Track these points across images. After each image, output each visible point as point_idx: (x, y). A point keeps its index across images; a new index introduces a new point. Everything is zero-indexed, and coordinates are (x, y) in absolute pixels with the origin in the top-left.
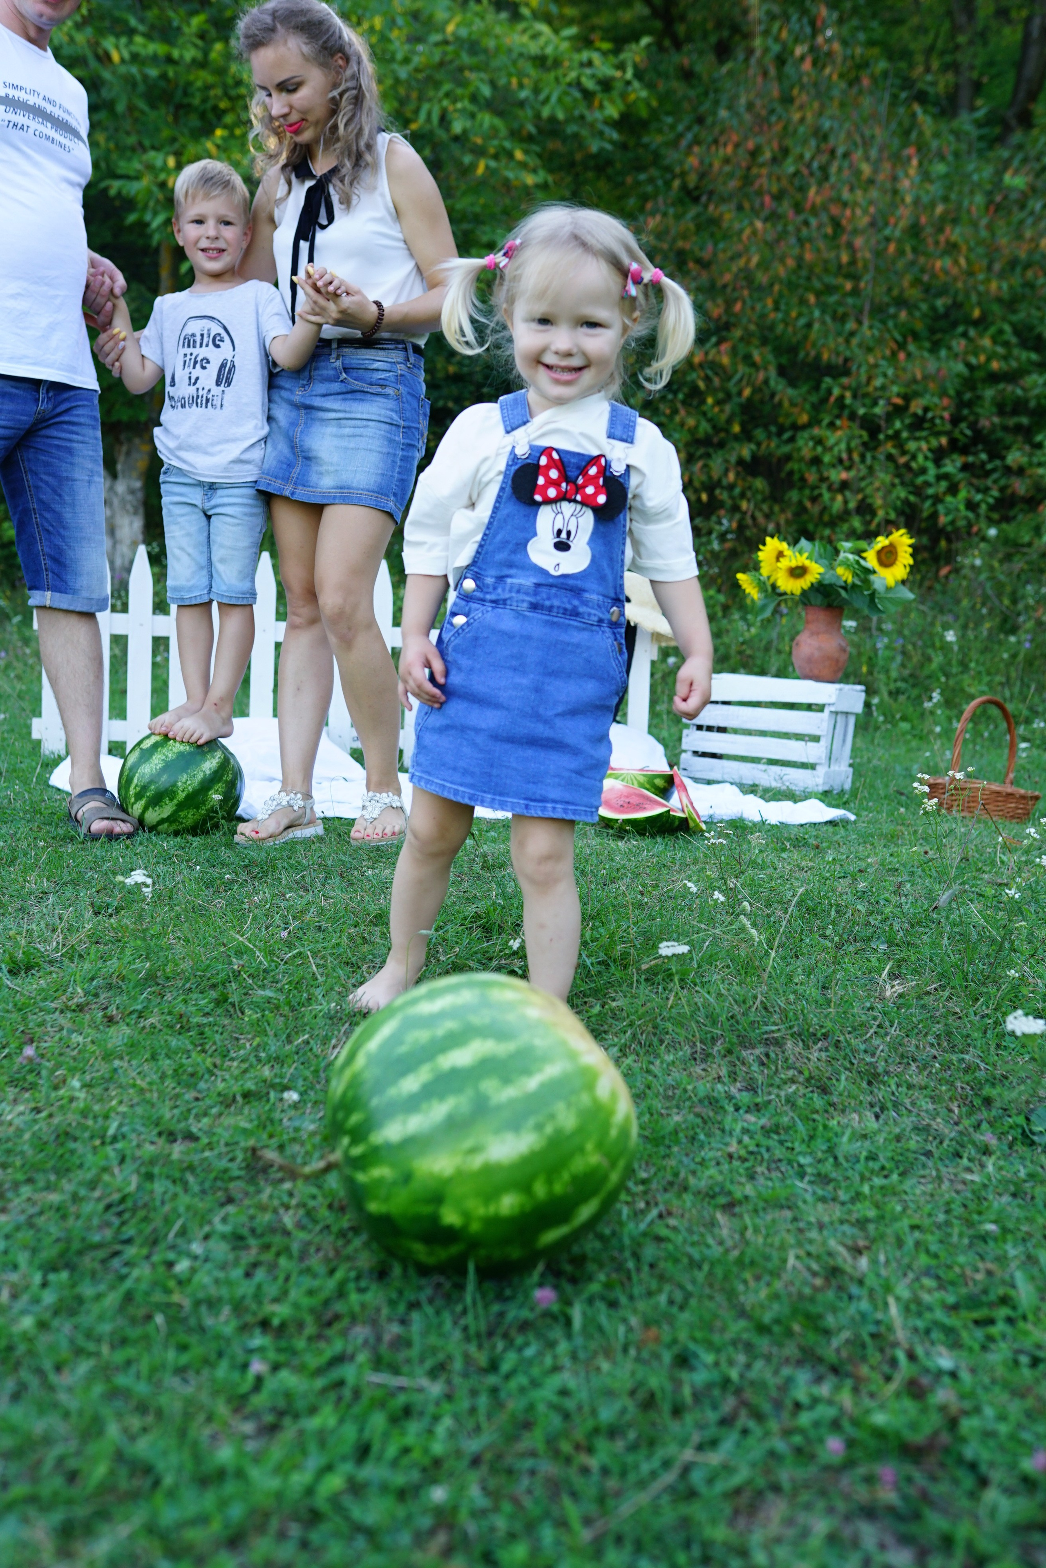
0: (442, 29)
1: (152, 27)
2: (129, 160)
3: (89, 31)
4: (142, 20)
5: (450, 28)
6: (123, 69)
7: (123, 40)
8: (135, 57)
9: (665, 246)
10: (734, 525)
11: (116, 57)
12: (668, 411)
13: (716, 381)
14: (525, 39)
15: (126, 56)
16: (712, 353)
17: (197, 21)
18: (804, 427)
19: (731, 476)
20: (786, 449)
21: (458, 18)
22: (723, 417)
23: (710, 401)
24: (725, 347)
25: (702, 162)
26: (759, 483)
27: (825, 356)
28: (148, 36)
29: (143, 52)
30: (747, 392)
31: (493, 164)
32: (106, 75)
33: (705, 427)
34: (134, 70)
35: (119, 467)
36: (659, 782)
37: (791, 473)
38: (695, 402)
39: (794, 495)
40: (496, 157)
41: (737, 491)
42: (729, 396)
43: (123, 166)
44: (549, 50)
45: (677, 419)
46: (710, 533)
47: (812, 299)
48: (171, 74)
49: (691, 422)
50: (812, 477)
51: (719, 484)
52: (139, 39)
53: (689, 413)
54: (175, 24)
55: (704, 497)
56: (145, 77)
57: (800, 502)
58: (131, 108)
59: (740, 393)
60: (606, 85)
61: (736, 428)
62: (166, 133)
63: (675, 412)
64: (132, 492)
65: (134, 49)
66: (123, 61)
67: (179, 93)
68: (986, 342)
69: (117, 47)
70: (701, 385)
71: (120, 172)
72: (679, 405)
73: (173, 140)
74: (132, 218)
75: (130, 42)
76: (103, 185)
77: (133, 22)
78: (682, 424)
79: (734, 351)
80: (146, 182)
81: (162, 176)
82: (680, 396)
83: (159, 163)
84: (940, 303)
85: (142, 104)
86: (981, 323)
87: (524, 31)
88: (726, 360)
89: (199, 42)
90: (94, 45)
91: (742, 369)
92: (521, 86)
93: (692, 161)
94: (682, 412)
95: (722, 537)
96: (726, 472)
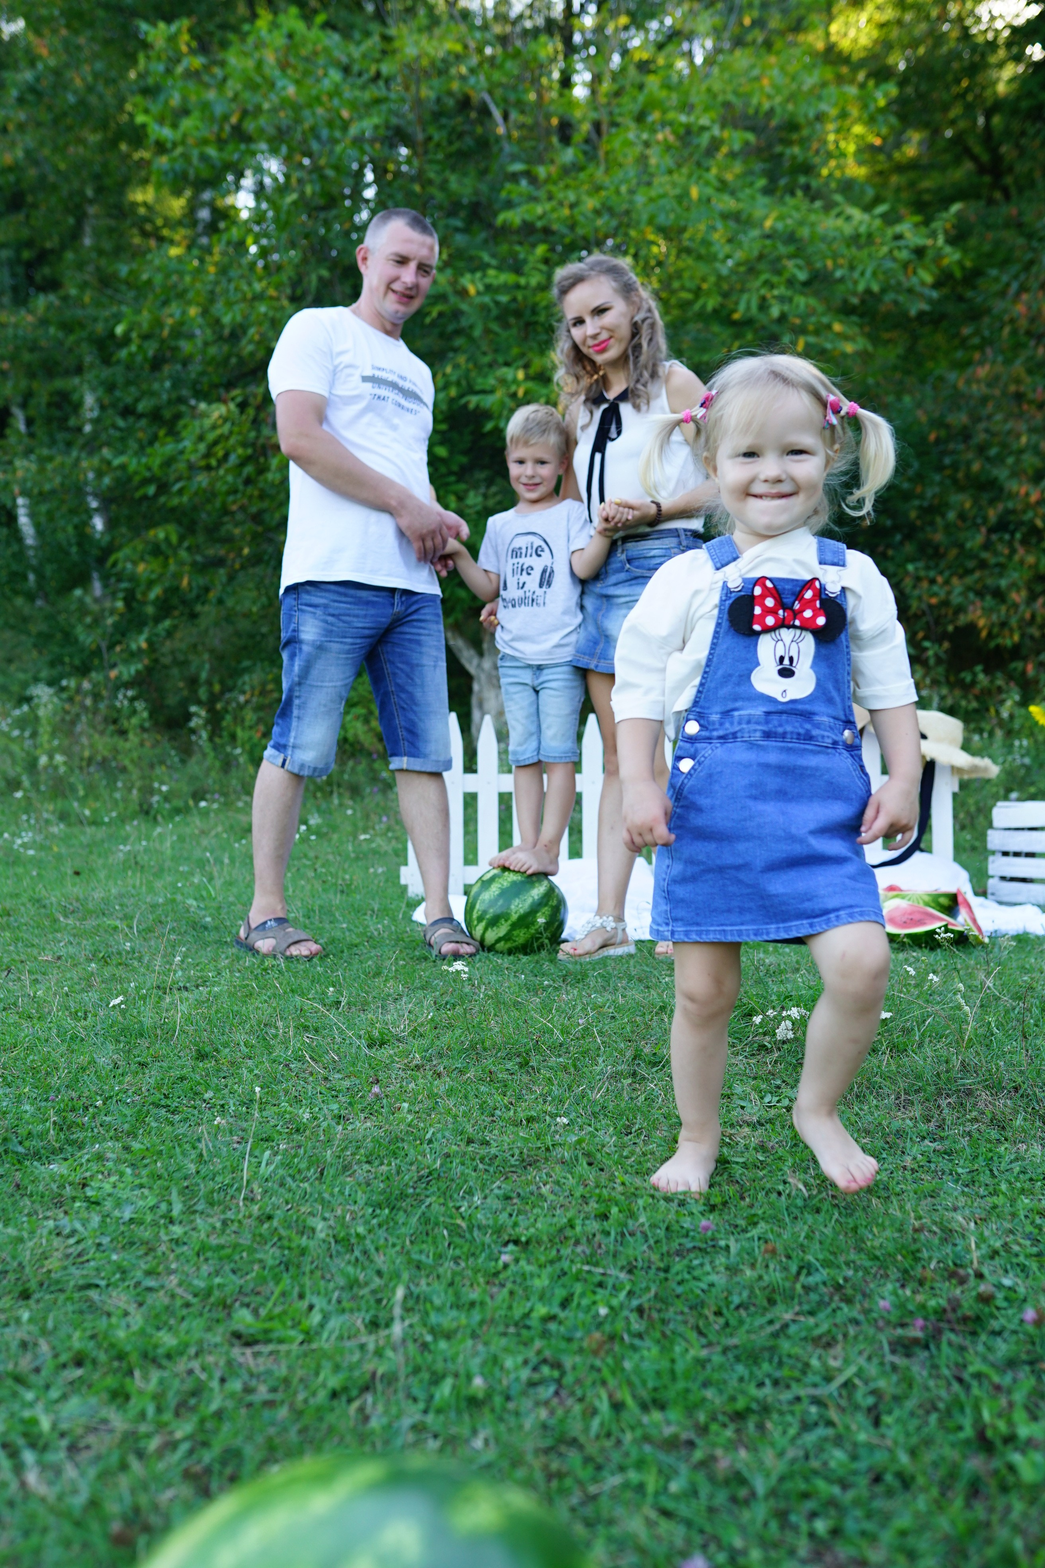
0: (761, 225)
1: (503, 260)
2: (485, 376)
3: (449, 272)
4: (493, 256)
5: (768, 224)
6: (478, 300)
7: (478, 275)
8: (488, 288)
9: (997, 392)
11: (472, 290)
12: (1006, 551)
14: (840, 222)
15: (481, 288)
17: (541, 250)
21: (774, 215)
25: (1029, 308)
28: (499, 268)
29: (495, 282)
31: (812, 339)
32: (464, 307)
34: (487, 299)
35: (485, 645)
36: (944, 901)
38: (1034, 540)
40: (817, 333)
43: (480, 383)
44: (863, 229)
45: (1016, 558)
48: (520, 297)
49: (1031, 559)
52: (491, 272)
53: (1028, 552)
54: (522, 256)
56: (497, 303)
58: (487, 331)
60: (920, 252)
62: (515, 351)
63: (1013, 551)
65: (488, 281)
66: (479, 293)
67: (528, 312)
69: (473, 282)
71: (478, 388)
72: (1017, 545)
73: (523, 355)
74: (489, 426)
75: (484, 275)
76: (463, 401)
77: (486, 258)
78: (1022, 562)
80: (499, 394)
81: (513, 388)
82: (1018, 536)
83: (510, 377)
85: (495, 327)
87: (838, 215)
89: (544, 268)
90: (454, 283)
92: (837, 266)
93: (1020, 308)
94: (1021, 551)
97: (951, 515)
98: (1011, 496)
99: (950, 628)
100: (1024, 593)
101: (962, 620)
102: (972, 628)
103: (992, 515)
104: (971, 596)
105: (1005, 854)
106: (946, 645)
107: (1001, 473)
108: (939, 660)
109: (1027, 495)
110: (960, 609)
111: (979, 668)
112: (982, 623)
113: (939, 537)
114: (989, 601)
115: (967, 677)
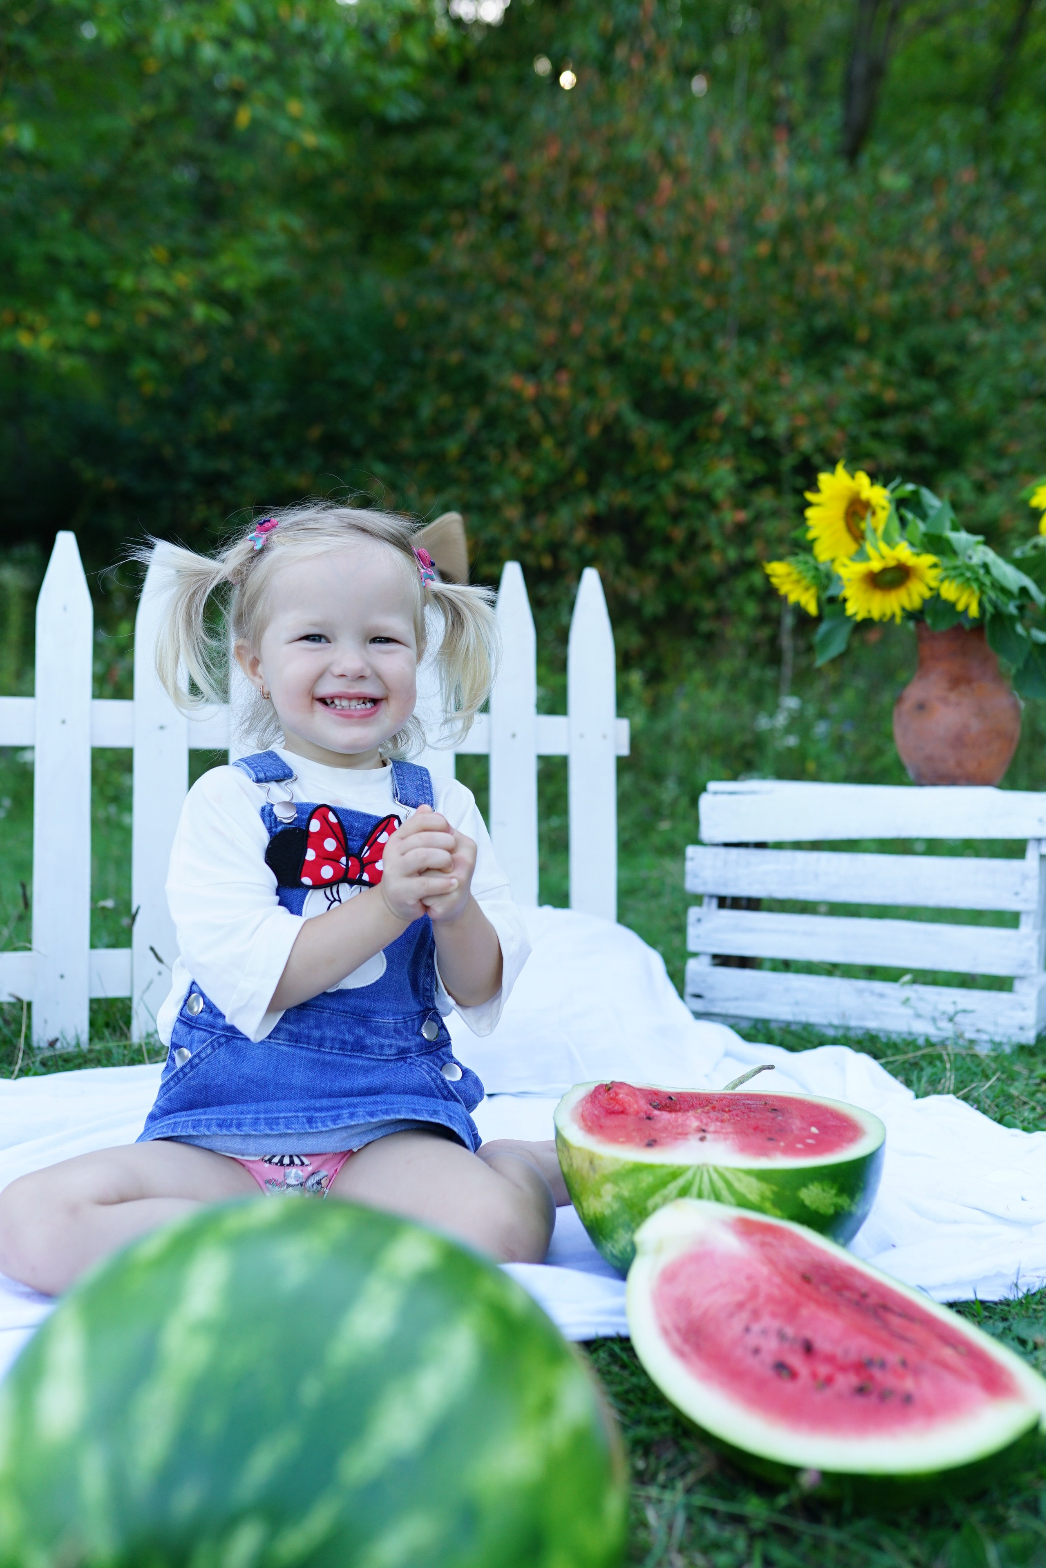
12: (496, 457)
13: (555, 418)
16: (548, 388)
18: (667, 473)
19: (580, 536)
20: (645, 499)
22: (564, 464)
23: (548, 444)
24: (564, 377)
27: (690, 385)
30: (595, 430)
31: (259, 111)
33: (543, 475)
37: (652, 530)
38: (529, 446)
39: (658, 556)
40: (265, 108)
42: (571, 436)
45: (509, 465)
46: (557, 603)
47: (667, 316)
49: (526, 468)
50: (679, 533)
51: (564, 544)
53: (522, 458)
55: (547, 561)
57: (666, 564)
59: (584, 429)
61: (581, 478)
63: (504, 456)
68: (877, 368)
70: (536, 423)
72: (509, 449)
78: (515, 472)
79: (574, 383)
82: (512, 437)
84: (821, 321)
86: (868, 346)
88: (564, 391)
91: (584, 405)
94: (514, 457)
96: (572, 530)
97: (426, 411)
100: (520, 509)
103: (473, 418)
105: (723, 902)
107: (487, 364)
109: (522, 388)
113: (407, 445)
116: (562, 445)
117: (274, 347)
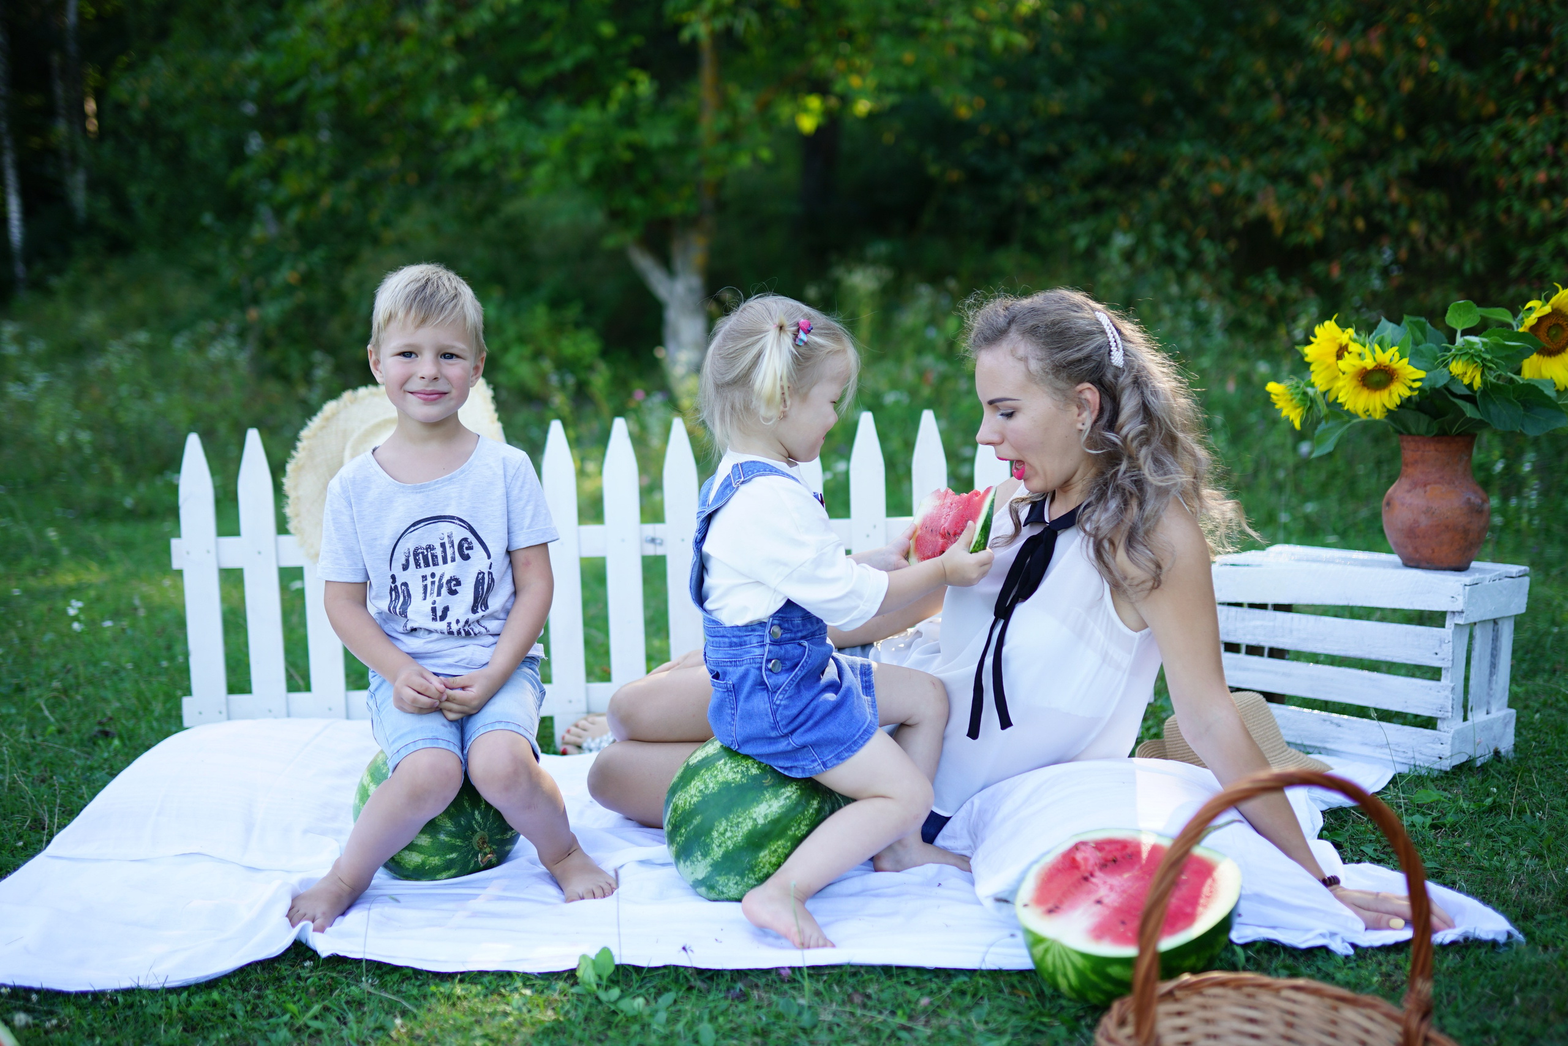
10: (1403, 254)
12: (1306, 123)
13: (1367, 77)
16: (1360, 46)
18: (1490, 120)
19: (1395, 194)
20: (1467, 150)
22: (1378, 123)
23: (1360, 103)
24: (1376, 34)
26: (1433, 198)
27: (1513, 23)
30: (1408, 85)
33: (1356, 137)
35: (678, 263)
37: (1478, 181)
39: (1482, 209)
41: (1403, 211)
42: (1385, 93)
45: (1318, 130)
46: (1368, 266)
49: (1336, 131)
51: (1379, 206)
53: (1333, 122)
55: (1360, 224)
57: (1491, 217)
59: (1398, 87)
61: (1399, 132)
63: (1314, 120)
64: (690, 290)
70: (1348, 84)
72: (1319, 114)
78: (1324, 137)
79: (1387, 36)
88: (1376, 48)
91: (1401, 56)
94: (1324, 122)
95: (1385, 272)
96: (1386, 189)
97: (1240, 82)
98: (1312, 52)
99: (1238, 223)
100: (1328, 176)
101: (1253, 212)
102: (1263, 223)
103: (1291, 79)
104: (1263, 182)
106: (1232, 245)
107: (1300, 25)
108: (1221, 264)
109: (1333, 49)
110: (1249, 198)
111: (1272, 275)
112: (1275, 213)
113: (1228, 110)
114: (1285, 187)
115: (1256, 284)
116: (1373, 105)
117: (1101, 23)
